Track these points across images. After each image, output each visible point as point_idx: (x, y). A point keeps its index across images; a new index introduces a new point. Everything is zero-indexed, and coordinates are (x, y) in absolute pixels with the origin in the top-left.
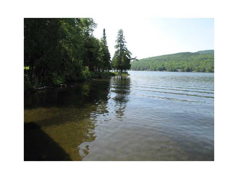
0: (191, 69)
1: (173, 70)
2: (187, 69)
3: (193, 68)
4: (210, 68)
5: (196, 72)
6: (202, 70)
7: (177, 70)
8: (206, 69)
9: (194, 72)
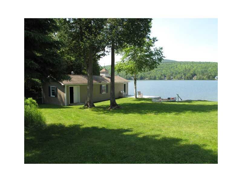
0: (144, 77)
1: (128, 78)
2: (140, 78)
3: (146, 76)
4: (160, 76)
5: (148, 80)
6: (153, 78)
7: (131, 78)
8: (157, 76)
9: (146, 79)
